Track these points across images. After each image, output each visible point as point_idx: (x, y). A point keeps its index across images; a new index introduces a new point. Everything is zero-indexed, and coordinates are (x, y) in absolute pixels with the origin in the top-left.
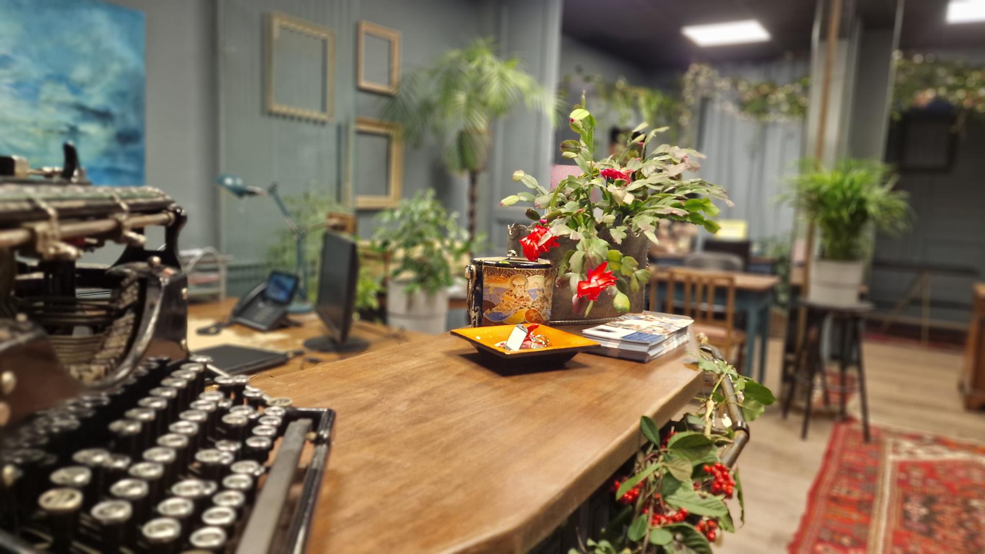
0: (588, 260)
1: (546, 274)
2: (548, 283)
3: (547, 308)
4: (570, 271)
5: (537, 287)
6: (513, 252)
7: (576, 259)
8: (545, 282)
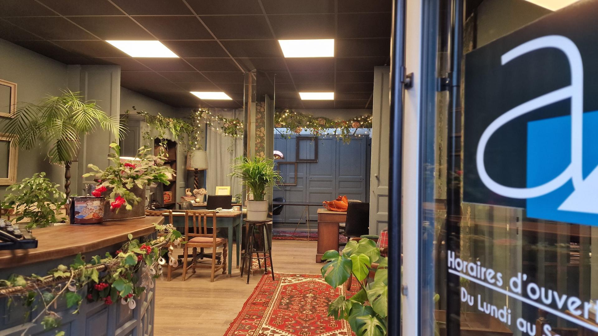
0: (117, 195)
1: (101, 200)
2: (102, 203)
3: (101, 213)
4: (110, 198)
5: (97, 205)
6: (88, 195)
7: (112, 194)
8: (101, 203)
